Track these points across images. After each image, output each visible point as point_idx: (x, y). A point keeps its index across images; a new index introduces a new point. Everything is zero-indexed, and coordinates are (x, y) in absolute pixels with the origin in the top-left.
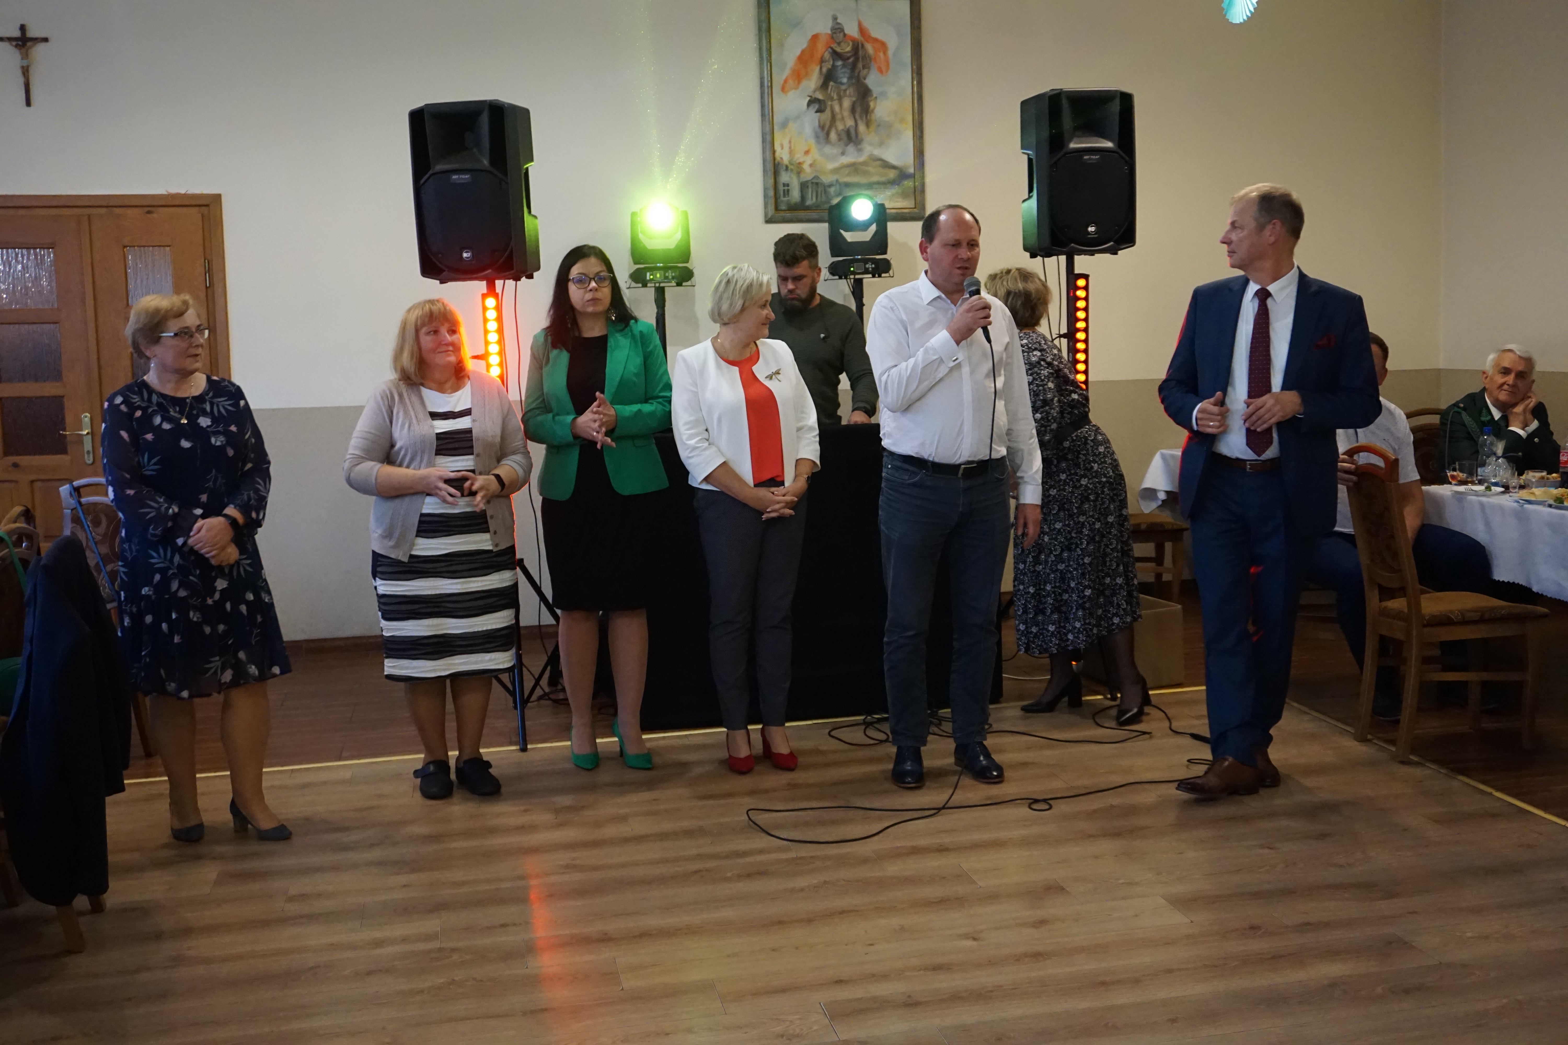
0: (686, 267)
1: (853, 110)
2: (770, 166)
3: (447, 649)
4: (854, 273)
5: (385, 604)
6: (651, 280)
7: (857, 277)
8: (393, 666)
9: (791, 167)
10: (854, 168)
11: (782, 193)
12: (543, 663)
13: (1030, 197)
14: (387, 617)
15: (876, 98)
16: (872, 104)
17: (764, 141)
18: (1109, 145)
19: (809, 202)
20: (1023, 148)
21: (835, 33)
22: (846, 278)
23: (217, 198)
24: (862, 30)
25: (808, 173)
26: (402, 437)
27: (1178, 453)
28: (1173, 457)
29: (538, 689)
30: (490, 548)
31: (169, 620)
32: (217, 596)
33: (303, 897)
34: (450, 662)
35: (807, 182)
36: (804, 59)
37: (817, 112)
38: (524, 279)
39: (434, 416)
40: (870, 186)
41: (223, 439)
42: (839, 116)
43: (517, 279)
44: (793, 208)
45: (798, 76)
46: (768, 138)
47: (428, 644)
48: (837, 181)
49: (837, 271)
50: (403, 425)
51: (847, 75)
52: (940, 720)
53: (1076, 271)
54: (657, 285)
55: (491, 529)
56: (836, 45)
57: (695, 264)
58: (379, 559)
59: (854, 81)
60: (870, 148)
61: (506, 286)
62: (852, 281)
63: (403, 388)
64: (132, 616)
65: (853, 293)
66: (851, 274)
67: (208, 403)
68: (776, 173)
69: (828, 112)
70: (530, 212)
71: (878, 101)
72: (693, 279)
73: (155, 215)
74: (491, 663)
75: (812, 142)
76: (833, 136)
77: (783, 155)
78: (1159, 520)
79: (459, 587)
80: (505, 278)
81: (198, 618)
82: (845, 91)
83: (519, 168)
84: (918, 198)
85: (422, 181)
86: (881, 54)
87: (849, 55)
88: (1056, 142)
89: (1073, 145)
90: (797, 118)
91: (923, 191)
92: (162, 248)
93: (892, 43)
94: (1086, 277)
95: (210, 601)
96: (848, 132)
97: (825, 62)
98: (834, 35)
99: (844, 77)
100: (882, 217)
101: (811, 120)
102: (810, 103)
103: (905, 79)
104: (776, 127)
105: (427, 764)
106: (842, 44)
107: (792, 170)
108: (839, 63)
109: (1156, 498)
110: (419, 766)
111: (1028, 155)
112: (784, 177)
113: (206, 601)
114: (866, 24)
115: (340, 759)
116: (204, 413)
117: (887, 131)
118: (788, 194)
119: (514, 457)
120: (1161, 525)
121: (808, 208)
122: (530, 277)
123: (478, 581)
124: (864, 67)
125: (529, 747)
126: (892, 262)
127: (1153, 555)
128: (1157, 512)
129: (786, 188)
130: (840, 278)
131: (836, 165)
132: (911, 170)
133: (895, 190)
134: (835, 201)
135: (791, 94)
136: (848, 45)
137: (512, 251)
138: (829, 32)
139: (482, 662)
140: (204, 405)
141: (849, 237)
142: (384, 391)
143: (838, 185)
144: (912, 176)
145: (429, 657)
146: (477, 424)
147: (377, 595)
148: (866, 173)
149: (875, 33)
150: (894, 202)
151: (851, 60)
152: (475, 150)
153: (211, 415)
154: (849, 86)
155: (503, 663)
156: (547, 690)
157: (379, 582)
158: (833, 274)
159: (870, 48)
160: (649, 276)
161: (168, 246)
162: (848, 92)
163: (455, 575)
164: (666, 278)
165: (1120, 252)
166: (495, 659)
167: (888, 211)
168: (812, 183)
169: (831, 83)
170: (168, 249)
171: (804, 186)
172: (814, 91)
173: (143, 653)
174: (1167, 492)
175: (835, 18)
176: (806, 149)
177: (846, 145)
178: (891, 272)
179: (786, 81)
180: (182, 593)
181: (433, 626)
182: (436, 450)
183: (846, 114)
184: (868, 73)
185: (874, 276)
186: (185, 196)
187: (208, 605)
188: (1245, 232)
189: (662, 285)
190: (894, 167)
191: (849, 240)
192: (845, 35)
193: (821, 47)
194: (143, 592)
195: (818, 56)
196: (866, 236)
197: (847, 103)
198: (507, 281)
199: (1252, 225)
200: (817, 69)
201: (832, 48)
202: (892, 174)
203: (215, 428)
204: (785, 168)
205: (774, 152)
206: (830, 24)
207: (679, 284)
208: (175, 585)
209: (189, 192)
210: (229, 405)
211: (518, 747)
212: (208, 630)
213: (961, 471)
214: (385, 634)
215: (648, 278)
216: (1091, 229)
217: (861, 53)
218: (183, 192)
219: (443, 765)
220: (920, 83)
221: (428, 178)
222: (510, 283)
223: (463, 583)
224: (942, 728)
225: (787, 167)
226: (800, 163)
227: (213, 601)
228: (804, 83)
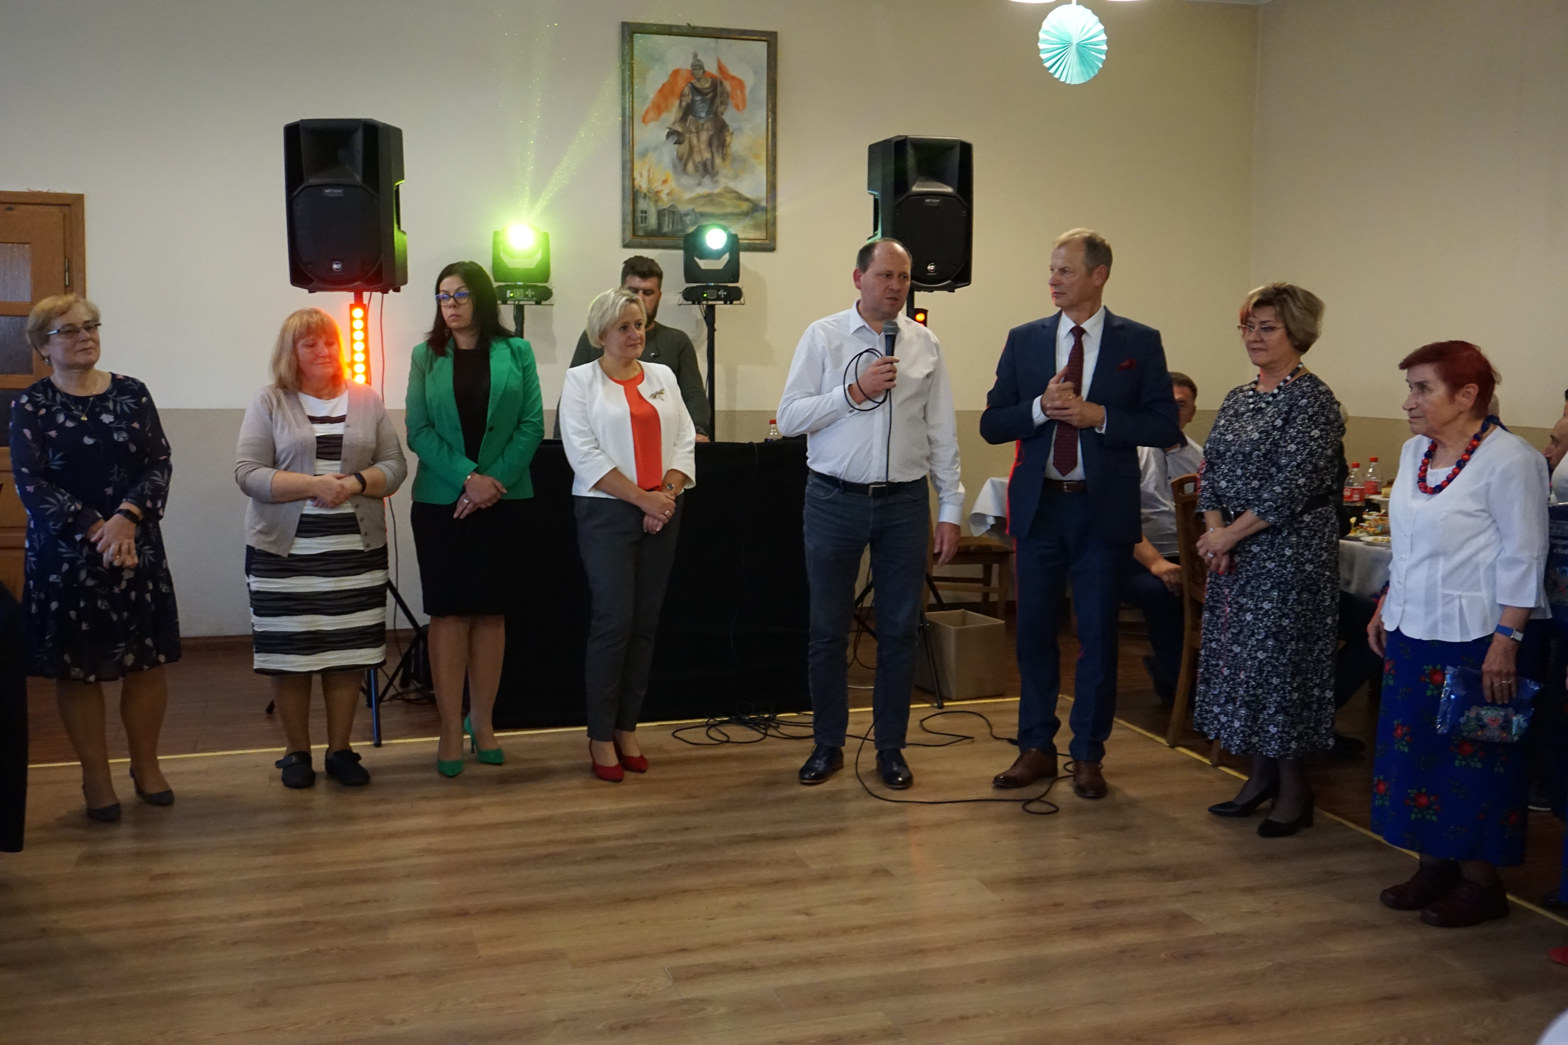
0: (546, 287)
1: (710, 144)
2: (629, 192)
3: (320, 645)
4: (707, 299)
5: (258, 600)
6: (511, 297)
7: (710, 303)
8: (261, 661)
9: (649, 195)
10: (710, 198)
11: (639, 219)
12: (398, 664)
13: (875, 235)
14: (260, 612)
15: (732, 133)
16: (728, 139)
17: (624, 168)
18: (949, 190)
19: (665, 229)
20: (869, 188)
21: (695, 69)
22: (699, 304)
23: (80, 198)
24: (721, 68)
25: (665, 202)
26: (283, 440)
27: (1006, 480)
28: (1002, 484)
29: (392, 688)
30: (362, 548)
31: (76, 608)
32: (124, 585)
33: (168, 875)
34: (321, 657)
35: (664, 210)
36: (665, 93)
37: (675, 143)
38: (391, 291)
39: (313, 420)
40: (724, 216)
41: (125, 435)
42: (696, 149)
43: (385, 291)
44: (649, 234)
45: (659, 108)
46: (628, 166)
47: (300, 640)
48: (693, 210)
49: (691, 296)
50: (283, 428)
51: (706, 110)
52: (778, 724)
53: (916, 306)
54: (516, 303)
55: (362, 530)
56: (695, 81)
57: (554, 284)
58: (255, 557)
59: (712, 116)
60: (725, 181)
61: (373, 298)
62: (705, 306)
63: (280, 392)
64: (39, 602)
65: (705, 318)
66: (705, 300)
67: (111, 402)
68: (635, 201)
69: (686, 143)
70: (399, 228)
71: (734, 136)
72: (552, 299)
73: (14, 212)
74: (363, 659)
75: (669, 172)
76: (690, 167)
77: (642, 183)
78: (988, 543)
79: (332, 585)
80: (372, 290)
81: (106, 606)
82: (703, 125)
83: (391, 185)
84: (770, 231)
85: (295, 193)
86: (739, 92)
87: (708, 91)
88: (900, 185)
89: (915, 189)
90: (656, 148)
91: (774, 224)
92: (21, 245)
93: (749, 81)
94: (925, 312)
95: (116, 590)
96: (705, 164)
97: (685, 96)
98: (695, 71)
99: (702, 112)
100: (735, 246)
101: (670, 150)
102: (669, 135)
103: (761, 116)
104: (636, 157)
105: (289, 756)
106: (702, 80)
107: (650, 198)
108: (698, 98)
109: (985, 523)
110: (281, 758)
111: (874, 195)
112: (642, 205)
113: (113, 589)
114: (726, 62)
115: (195, 752)
116: (107, 411)
117: (741, 164)
118: (646, 221)
119: (388, 462)
120: (988, 547)
121: (665, 235)
122: (397, 290)
123: (351, 580)
124: (722, 103)
125: (383, 742)
126: (743, 290)
127: (980, 575)
128: (986, 536)
129: (644, 215)
130: (694, 303)
131: (693, 195)
132: (764, 204)
133: (747, 221)
134: (691, 230)
135: (652, 125)
136: (708, 82)
137: (381, 265)
138: (690, 68)
139: (353, 657)
140: (107, 404)
141: (703, 264)
142: (262, 396)
143: (693, 215)
144: (765, 210)
145: (302, 652)
146: (350, 430)
147: (250, 591)
148: (722, 205)
149: (733, 72)
150: (746, 232)
151: (710, 96)
152: (348, 166)
153: (113, 412)
154: (707, 121)
155: (373, 658)
156: (400, 690)
157: (252, 579)
158: (686, 299)
159: (727, 85)
160: (509, 294)
161: (27, 243)
162: (705, 126)
163: (332, 573)
164: (526, 296)
165: (957, 290)
166: (366, 655)
167: (741, 241)
168: (669, 211)
169: (690, 117)
170: (27, 246)
171: (661, 214)
172: (674, 124)
173: (47, 638)
174: (996, 518)
175: (695, 56)
176: (663, 178)
177: (703, 177)
178: (742, 300)
179: (647, 112)
180: (90, 583)
181: (307, 622)
182: (318, 453)
183: (703, 146)
184: (725, 110)
185: (725, 303)
186: (47, 195)
187: (115, 594)
188: (1077, 277)
189: (521, 303)
190: (747, 200)
191: (703, 267)
192: (704, 72)
193: (681, 83)
194: (51, 580)
195: (678, 91)
196: (719, 264)
197: (704, 136)
198: (374, 293)
199: (1083, 269)
200: (677, 103)
201: (692, 84)
202: (745, 206)
203: (117, 424)
204: (643, 195)
205: (633, 180)
206: (691, 60)
207: (538, 303)
208: (83, 575)
209: (51, 191)
210: (132, 403)
211: (372, 743)
212: (115, 617)
213: (870, 492)
214: (256, 629)
215: (508, 296)
216: (931, 267)
217: (719, 89)
218: (45, 190)
219: (306, 757)
220: (774, 121)
221: (301, 191)
222: (377, 295)
223: (336, 581)
224: (780, 730)
225: (645, 195)
226: (657, 192)
227: (120, 590)
228: (664, 115)
